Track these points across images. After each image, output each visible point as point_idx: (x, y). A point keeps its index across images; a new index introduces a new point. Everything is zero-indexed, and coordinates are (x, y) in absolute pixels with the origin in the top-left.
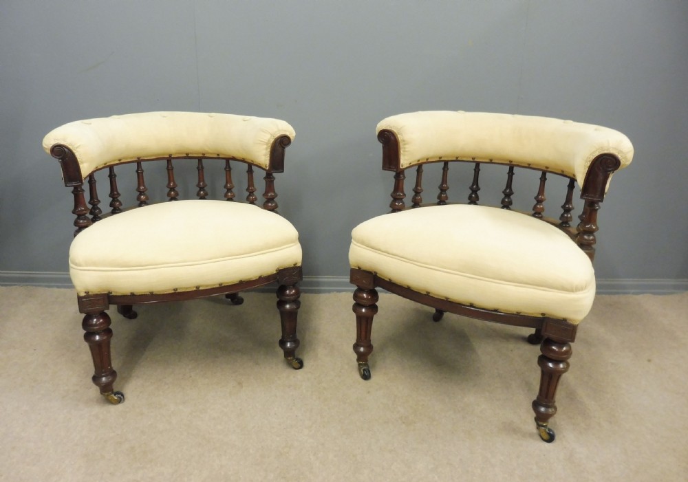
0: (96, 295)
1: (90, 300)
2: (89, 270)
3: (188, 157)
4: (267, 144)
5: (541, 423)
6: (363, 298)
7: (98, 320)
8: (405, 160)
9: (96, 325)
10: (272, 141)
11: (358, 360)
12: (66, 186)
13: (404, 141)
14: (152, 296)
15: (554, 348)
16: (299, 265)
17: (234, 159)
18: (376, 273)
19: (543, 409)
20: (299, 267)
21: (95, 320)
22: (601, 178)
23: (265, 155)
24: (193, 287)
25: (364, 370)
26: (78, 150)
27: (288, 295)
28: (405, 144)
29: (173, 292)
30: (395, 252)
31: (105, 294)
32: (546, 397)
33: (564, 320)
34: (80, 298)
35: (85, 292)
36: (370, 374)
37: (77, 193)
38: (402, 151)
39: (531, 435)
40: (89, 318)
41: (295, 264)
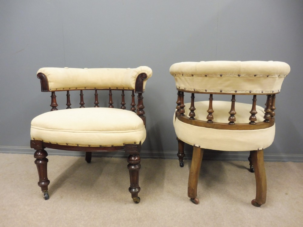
0: (37, 141)
2: (34, 128)
3: (117, 89)
9: (40, 155)
12: (42, 91)
20: (137, 145)
21: (40, 153)
26: (49, 76)
27: (132, 161)
29: (66, 145)
31: (41, 141)
34: (31, 141)
35: (34, 138)
40: (37, 152)
41: (135, 143)
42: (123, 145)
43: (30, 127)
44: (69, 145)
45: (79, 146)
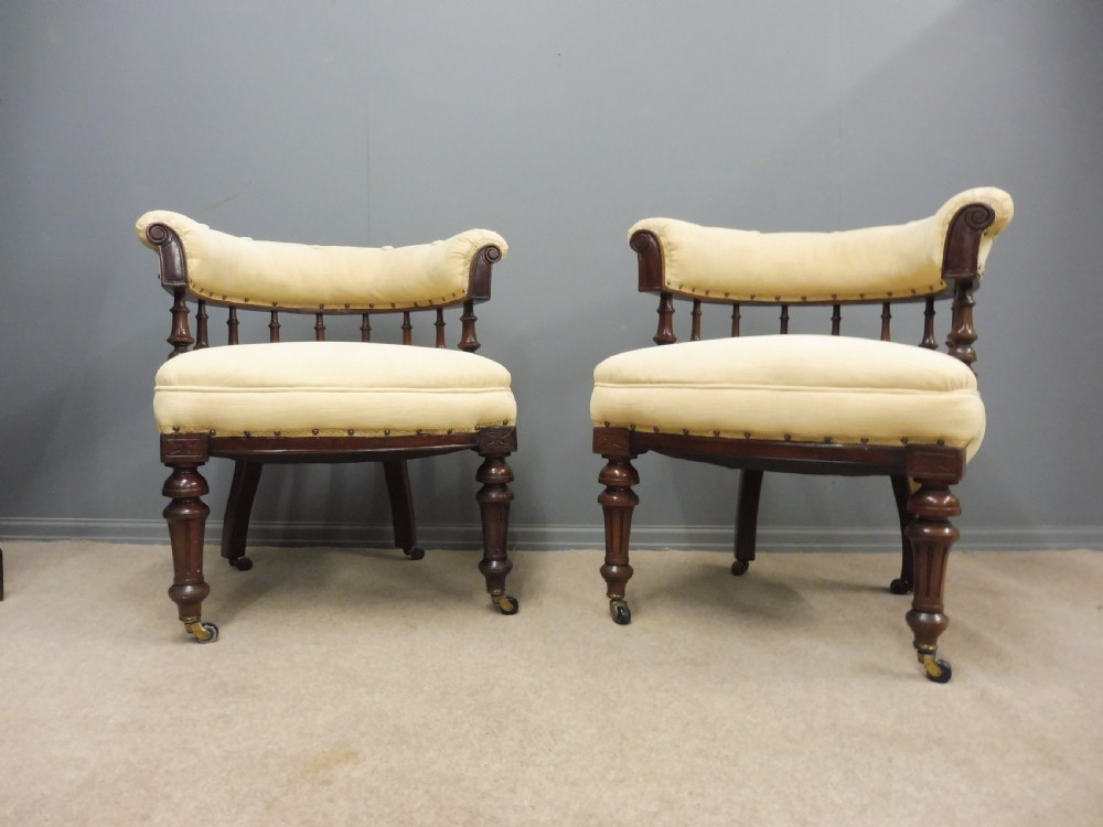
0: (190, 435)
1: (180, 442)
3: (346, 310)
4: (465, 257)
5: (925, 647)
6: (615, 476)
7: (189, 482)
8: (672, 277)
9: (184, 488)
10: (474, 252)
11: (609, 594)
12: (162, 284)
13: (669, 244)
14: (278, 440)
15: (931, 499)
16: (512, 424)
17: (417, 308)
18: (633, 426)
19: (923, 617)
20: (511, 427)
21: (184, 481)
22: (968, 240)
23: (462, 274)
24: (344, 430)
25: (619, 609)
28: (671, 250)
29: (311, 435)
30: (661, 376)
31: (204, 434)
32: (928, 594)
33: (941, 442)
34: (164, 437)
35: (174, 429)
36: (630, 616)
37: (178, 312)
38: (667, 261)
39: (910, 676)
40: (176, 476)
41: (505, 423)
42: (473, 431)
43: (151, 393)
44: (321, 434)
45: (356, 435)
